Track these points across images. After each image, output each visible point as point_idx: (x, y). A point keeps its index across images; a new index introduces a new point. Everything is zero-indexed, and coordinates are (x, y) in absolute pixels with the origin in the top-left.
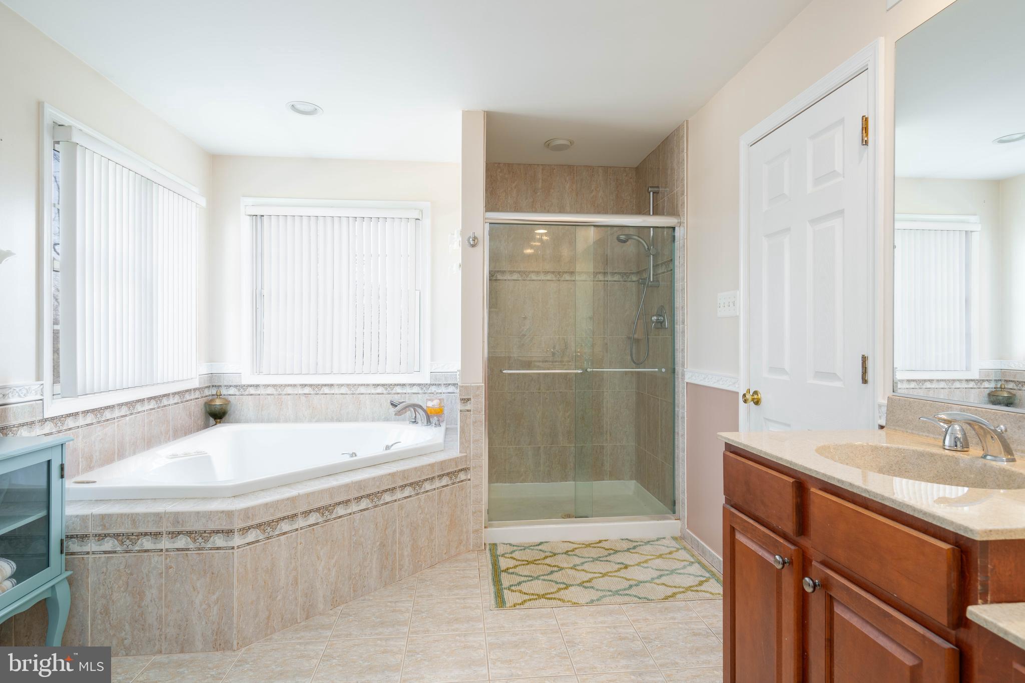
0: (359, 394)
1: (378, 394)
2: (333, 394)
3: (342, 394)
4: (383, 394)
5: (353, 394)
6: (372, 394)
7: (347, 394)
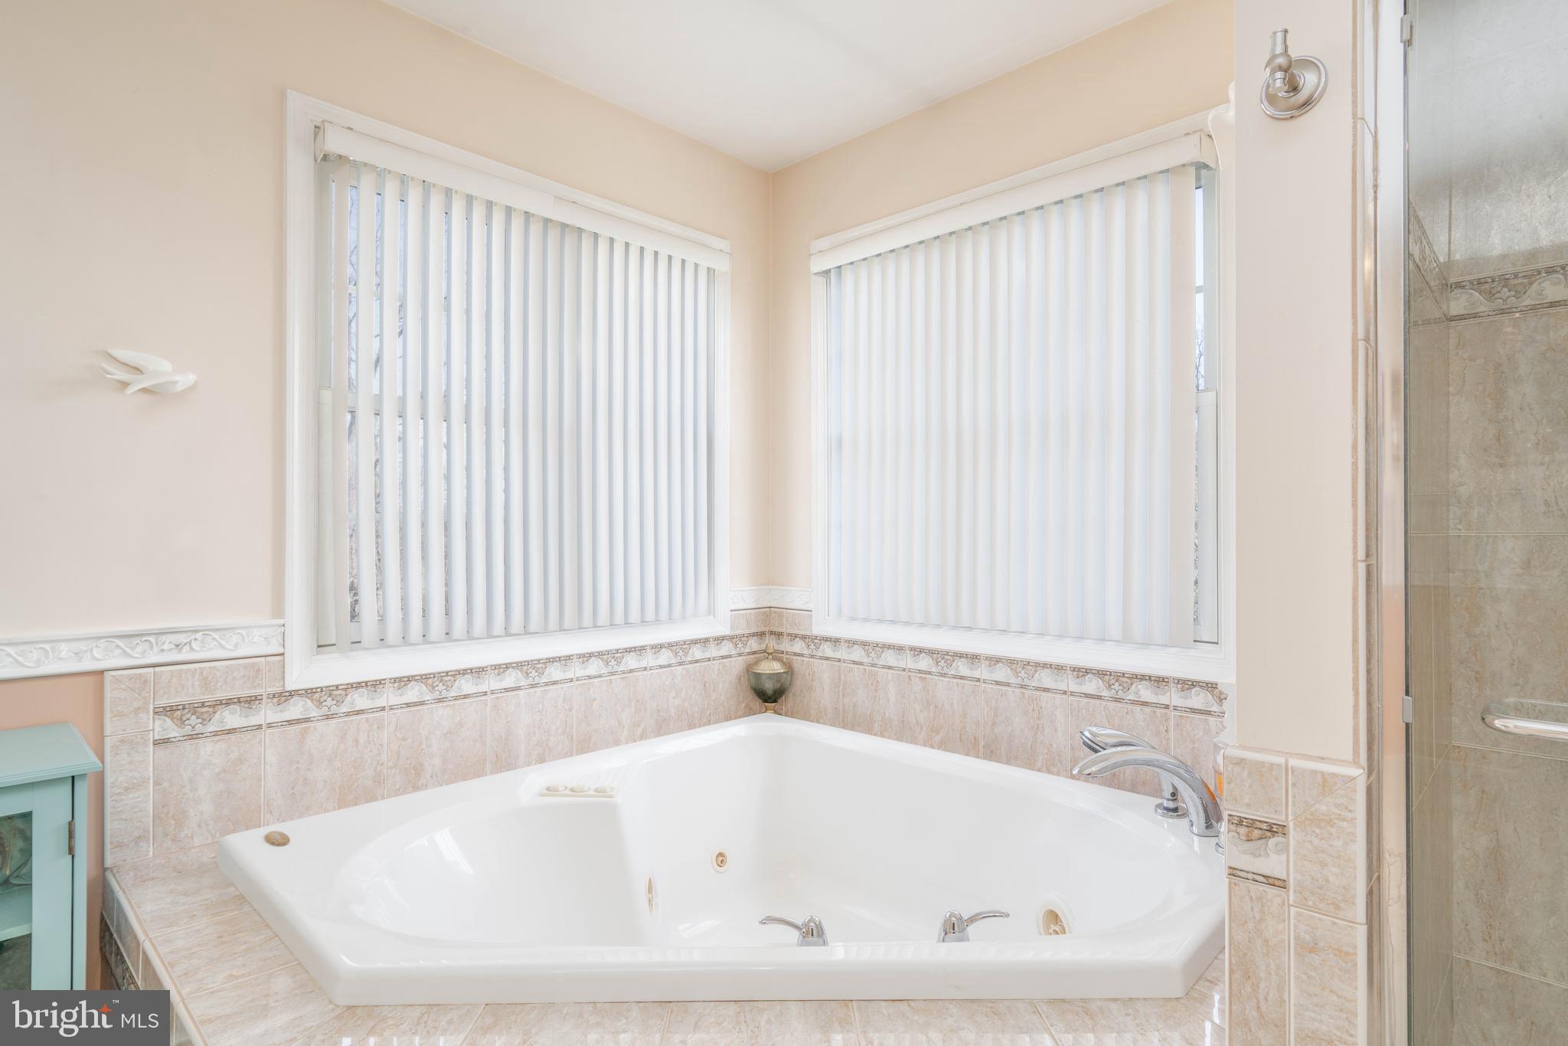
0: (1037, 689)
1: (1087, 696)
2: (978, 680)
3: (997, 683)
4: (1100, 698)
5: (1022, 687)
6: (1072, 694)
7: (1008, 685)
